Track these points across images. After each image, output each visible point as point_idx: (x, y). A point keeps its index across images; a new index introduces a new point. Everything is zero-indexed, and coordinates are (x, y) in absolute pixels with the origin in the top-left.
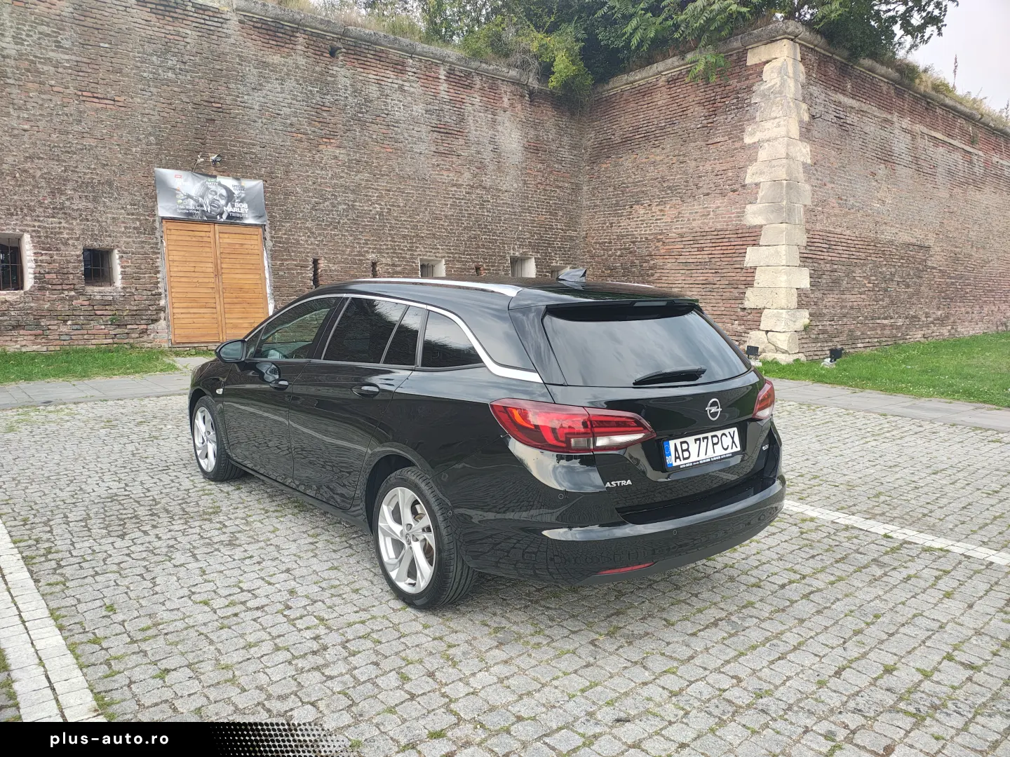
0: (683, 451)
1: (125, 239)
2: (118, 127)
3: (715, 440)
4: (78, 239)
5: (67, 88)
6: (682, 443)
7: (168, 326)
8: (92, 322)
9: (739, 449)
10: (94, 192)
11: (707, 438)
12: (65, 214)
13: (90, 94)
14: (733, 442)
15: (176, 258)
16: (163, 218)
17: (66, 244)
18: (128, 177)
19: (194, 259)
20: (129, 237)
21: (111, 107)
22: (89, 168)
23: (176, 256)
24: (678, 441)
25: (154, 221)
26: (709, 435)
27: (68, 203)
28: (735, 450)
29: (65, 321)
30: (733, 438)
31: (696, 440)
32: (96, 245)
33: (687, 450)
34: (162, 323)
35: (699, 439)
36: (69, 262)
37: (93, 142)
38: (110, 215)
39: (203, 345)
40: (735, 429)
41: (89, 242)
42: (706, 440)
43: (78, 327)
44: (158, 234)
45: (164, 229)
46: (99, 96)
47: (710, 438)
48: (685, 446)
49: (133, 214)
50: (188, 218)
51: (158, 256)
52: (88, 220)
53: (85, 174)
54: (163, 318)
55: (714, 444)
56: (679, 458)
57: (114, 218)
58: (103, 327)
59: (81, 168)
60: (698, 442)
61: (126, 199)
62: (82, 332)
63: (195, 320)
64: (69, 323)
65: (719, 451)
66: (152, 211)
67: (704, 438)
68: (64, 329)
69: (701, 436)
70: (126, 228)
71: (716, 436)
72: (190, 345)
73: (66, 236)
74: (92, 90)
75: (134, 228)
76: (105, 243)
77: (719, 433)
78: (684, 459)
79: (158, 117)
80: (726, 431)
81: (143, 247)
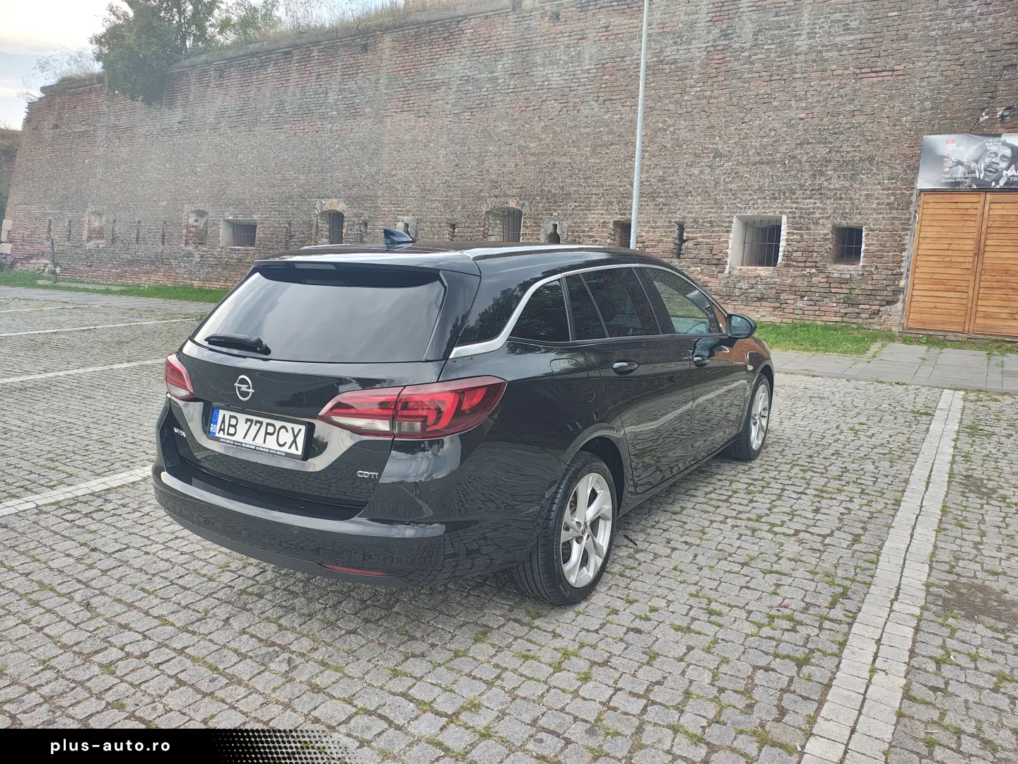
0: (230, 425)
1: (875, 216)
2: (892, 98)
3: (271, 429)
4: (828, 218)
5: (847, 69)
6: (231, 417)
7: (903, 309)
8: (825, 299)
9: (300, 452)
10: (853, 170)
11: (261, 423)
12: (821, 194)
13: (869, 70)
14: (294, 441)
15: (929, 235)
16: (922, 191)
17: (817, 223)
18: (892, 150)
19: (951, 235)
20: (880, 213)
21: (888, 78)
22: (853, 146)
23: (929, 232)
24: (228, 414)
25: (912, 194)
26: (265, 421)
27: (826, 184)
28: (293, 450)
29: (802, 297)
30: (295, 437)
31: (247, 420)
32: (844, 223)
33: (235, 426)
34: (899, 305)
35: (251, 421)
36: (815, 240)
37: (861, 119)
38: (864, 193)
39: (939, 333)
40: (303, 428)
41: (838, 221)
42: (258, 425)
43: (812, 303)
44: (912, 209)
45: (921, 203)
46: (878, 69)
47: (264, 425)
48: (233, 422)
49: (889, 189)
50: (954, 188)
51: (909, 232)
52: (841, 199)
53: (848, 152)
54: (901, 300)
55: (267, 433)
56: (223, 430)
57: (868, 195)
58: (835, 305)
59: (845, 148)
60: (249, 423)
61: (887, 172)
62: (814, 308)
63: (937, 305)
64: (806, 298)
65: (271, 443)
66: (911, 184)
67: (257, 422)
68: (800, 304)
69: (255, 418)
70: (878, 204)
71: (273, 425)
72: (923, 332)
73: (818, 216)
74: (872, 65)
75: (888, 204)
76: (854, 221)
77: (278, 424)
78: (228, 434)
79: (940, 78)
80: (289, 425)
81: (892, 224)
